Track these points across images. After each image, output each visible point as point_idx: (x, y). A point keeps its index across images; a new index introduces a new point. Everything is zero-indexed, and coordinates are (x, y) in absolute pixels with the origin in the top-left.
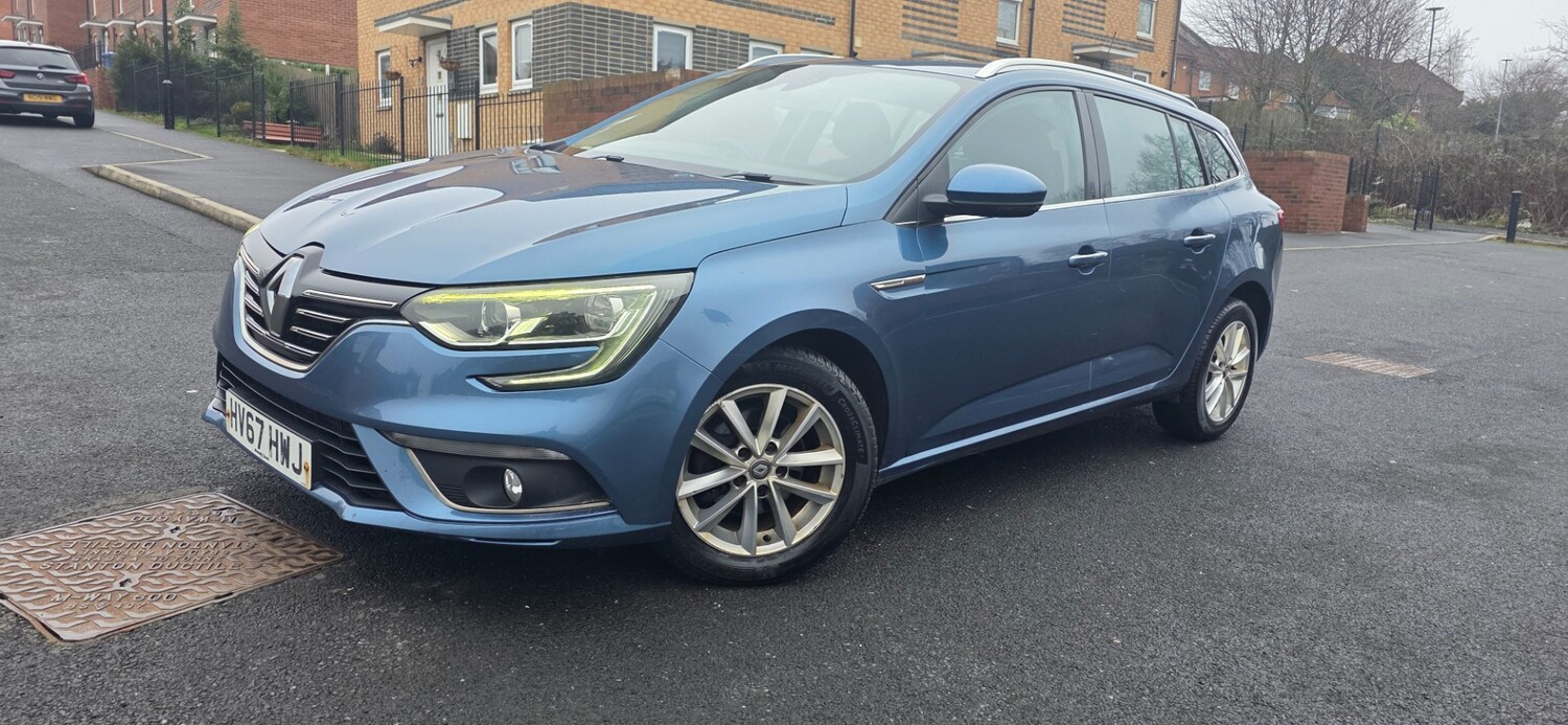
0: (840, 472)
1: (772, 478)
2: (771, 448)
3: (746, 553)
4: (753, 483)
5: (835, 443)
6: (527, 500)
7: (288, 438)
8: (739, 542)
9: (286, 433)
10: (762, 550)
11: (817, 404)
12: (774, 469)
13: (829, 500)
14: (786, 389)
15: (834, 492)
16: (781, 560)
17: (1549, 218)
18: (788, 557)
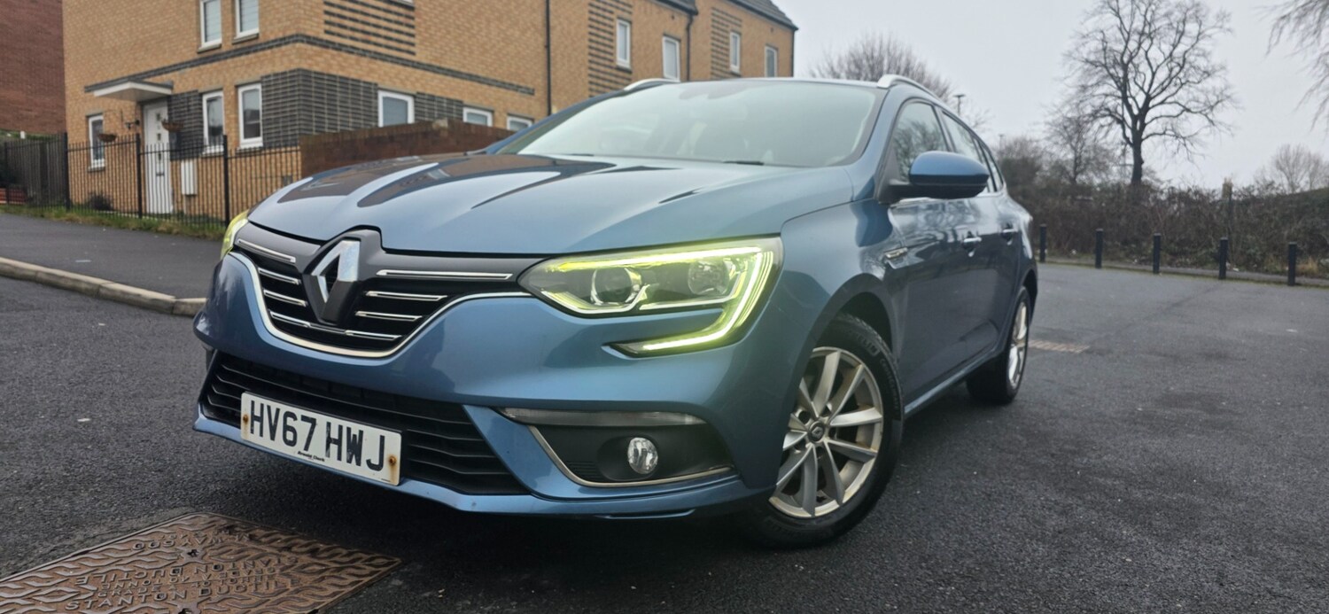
0: (878, 429)
1: (826, 440)
2: (826, 412)
3: (808, 515)
4: (810, 446)
5: (875, 402)
6: (661, 470)
7: (361, 433)
8: (799, 504)
9: (356, 428)
10: (822, 510)
11: (861, 367)
12: (827, 430)
13: (869, 457)
14: (840, 350)
15: (874, 449)
16: (835, 519)
17: (1059, 245)
18: (842, 515)
